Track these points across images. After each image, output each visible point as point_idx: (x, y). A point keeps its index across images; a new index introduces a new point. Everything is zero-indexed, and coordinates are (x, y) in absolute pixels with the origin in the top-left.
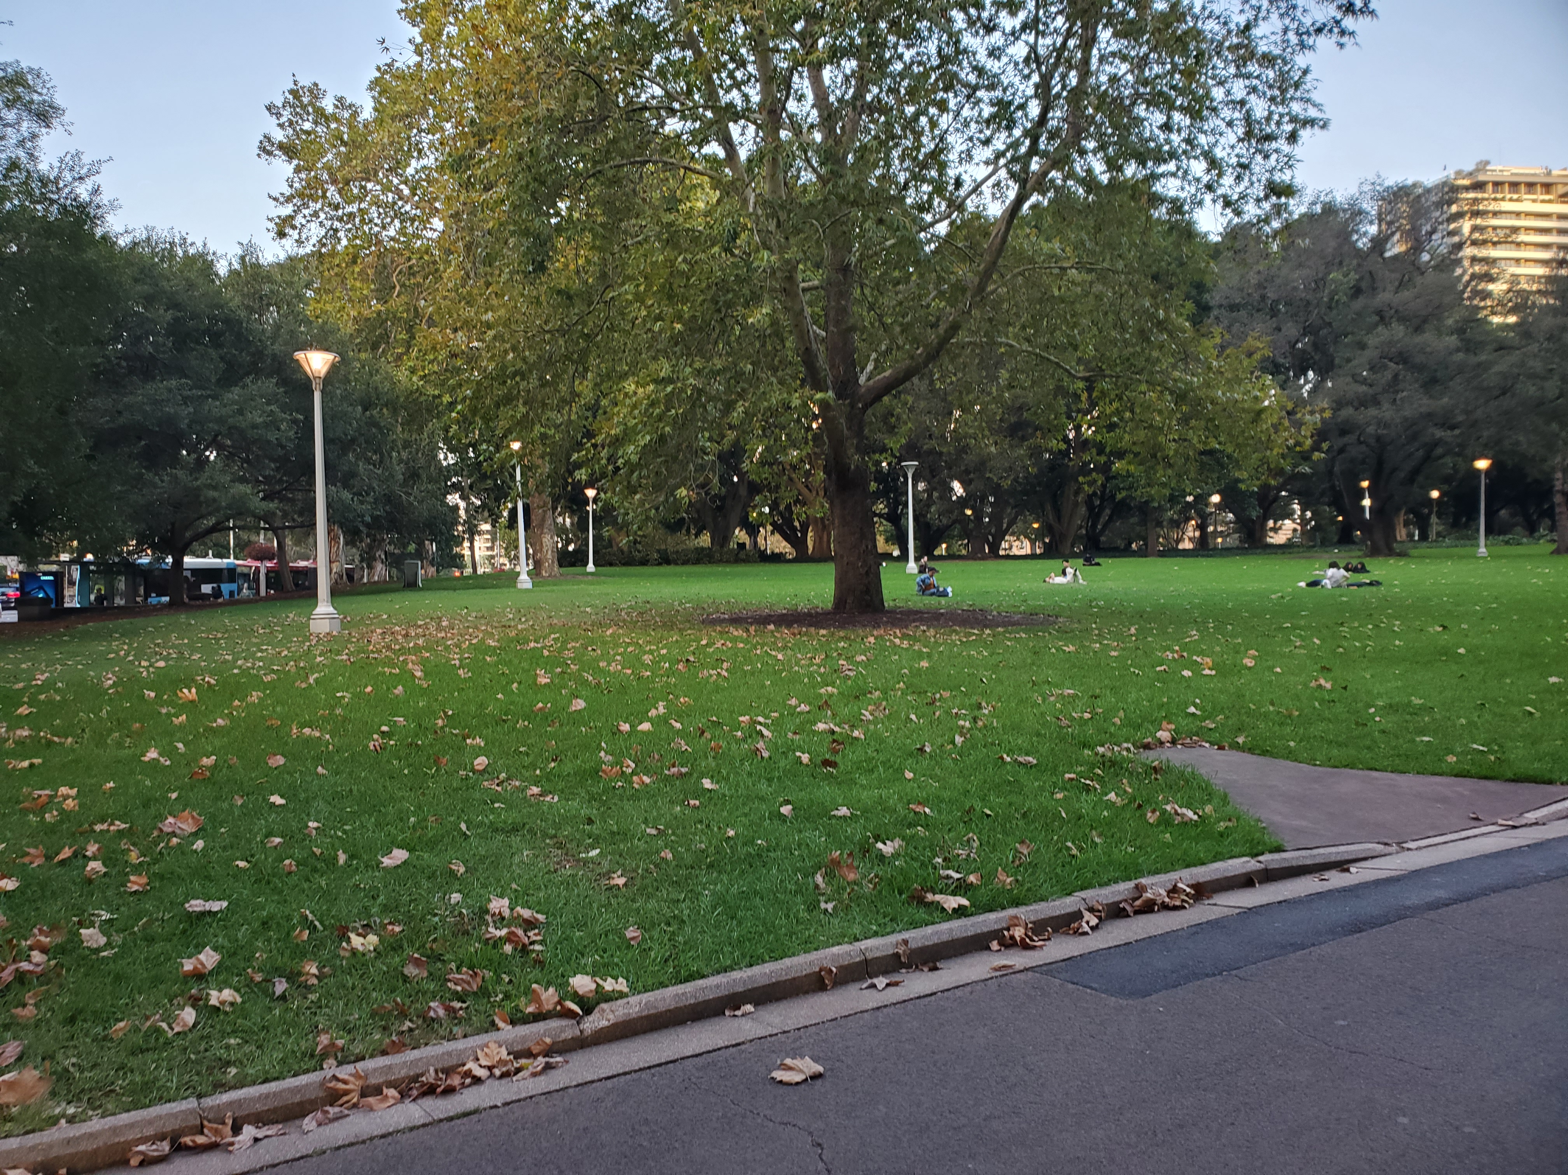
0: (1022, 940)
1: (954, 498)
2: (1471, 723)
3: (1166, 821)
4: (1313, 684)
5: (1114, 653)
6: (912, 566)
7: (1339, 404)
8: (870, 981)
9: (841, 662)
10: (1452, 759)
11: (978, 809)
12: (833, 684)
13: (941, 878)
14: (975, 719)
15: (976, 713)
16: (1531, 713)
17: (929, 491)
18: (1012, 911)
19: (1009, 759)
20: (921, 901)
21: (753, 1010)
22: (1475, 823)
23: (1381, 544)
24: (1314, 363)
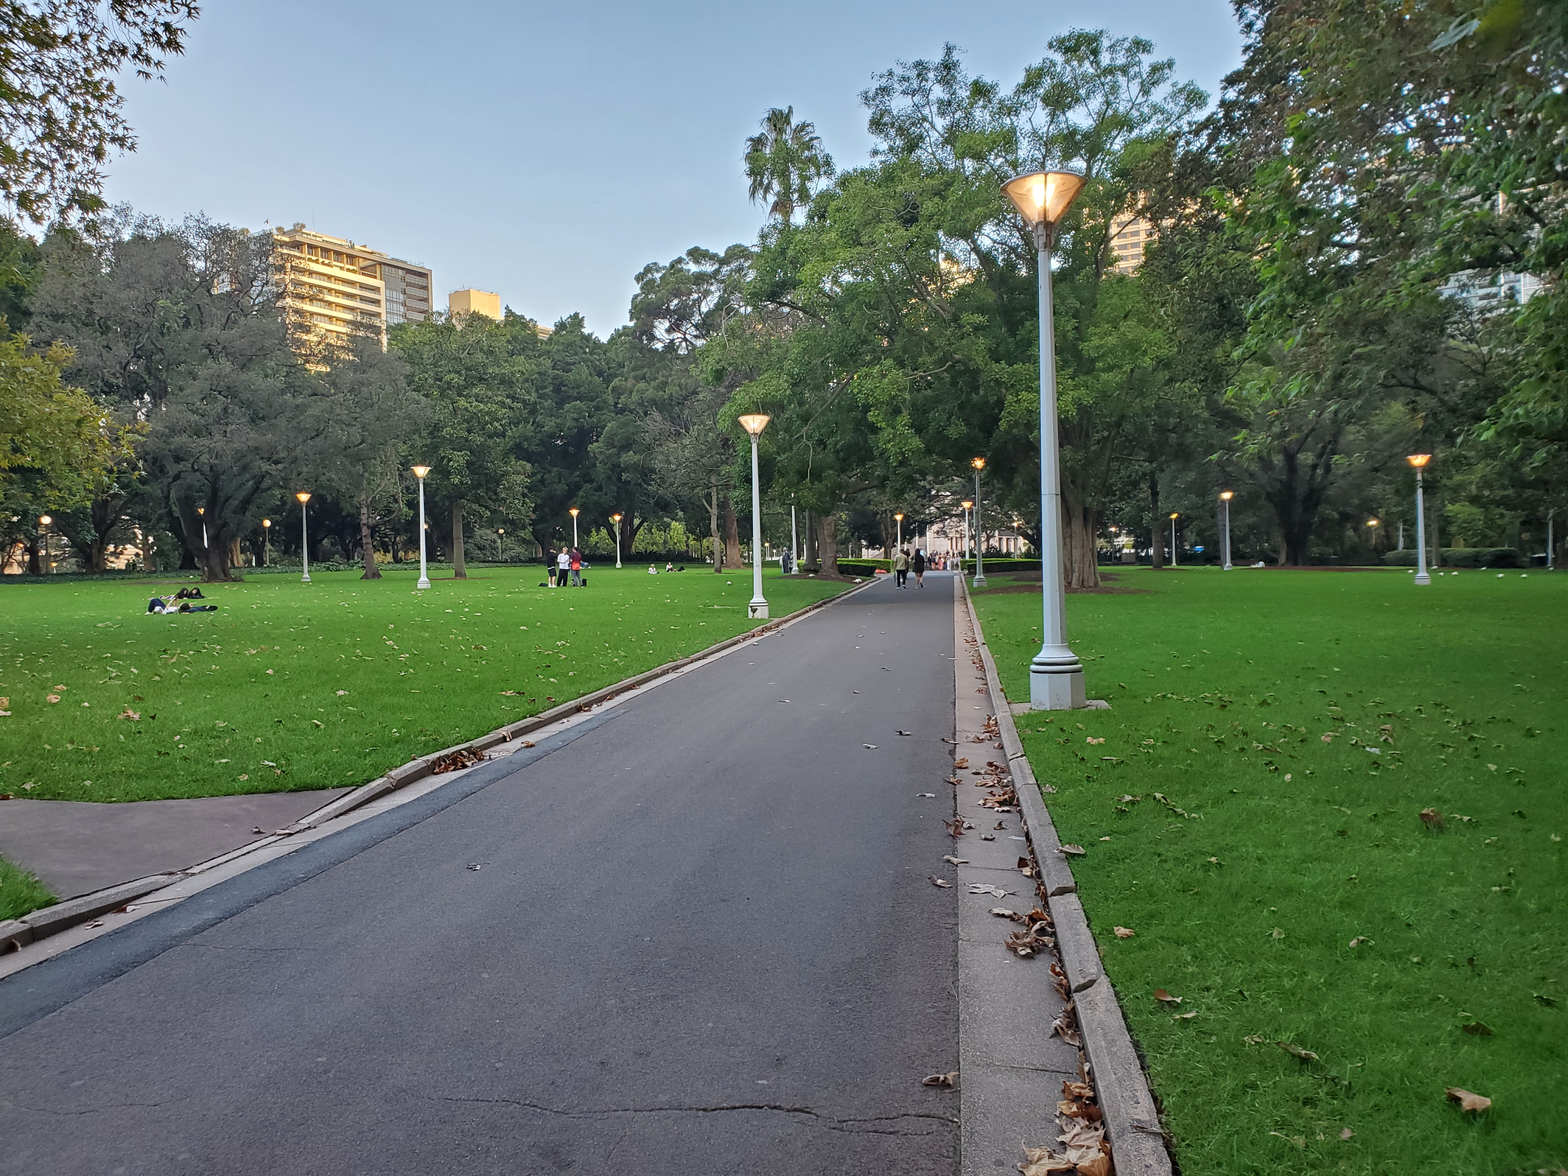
2: (267, 741)
4: (121, 717)
7: (173, 430)
10: (244, 778)
16: (317, 726)
22: (257, 837)
23: (218, 570)
24: (148, 387)
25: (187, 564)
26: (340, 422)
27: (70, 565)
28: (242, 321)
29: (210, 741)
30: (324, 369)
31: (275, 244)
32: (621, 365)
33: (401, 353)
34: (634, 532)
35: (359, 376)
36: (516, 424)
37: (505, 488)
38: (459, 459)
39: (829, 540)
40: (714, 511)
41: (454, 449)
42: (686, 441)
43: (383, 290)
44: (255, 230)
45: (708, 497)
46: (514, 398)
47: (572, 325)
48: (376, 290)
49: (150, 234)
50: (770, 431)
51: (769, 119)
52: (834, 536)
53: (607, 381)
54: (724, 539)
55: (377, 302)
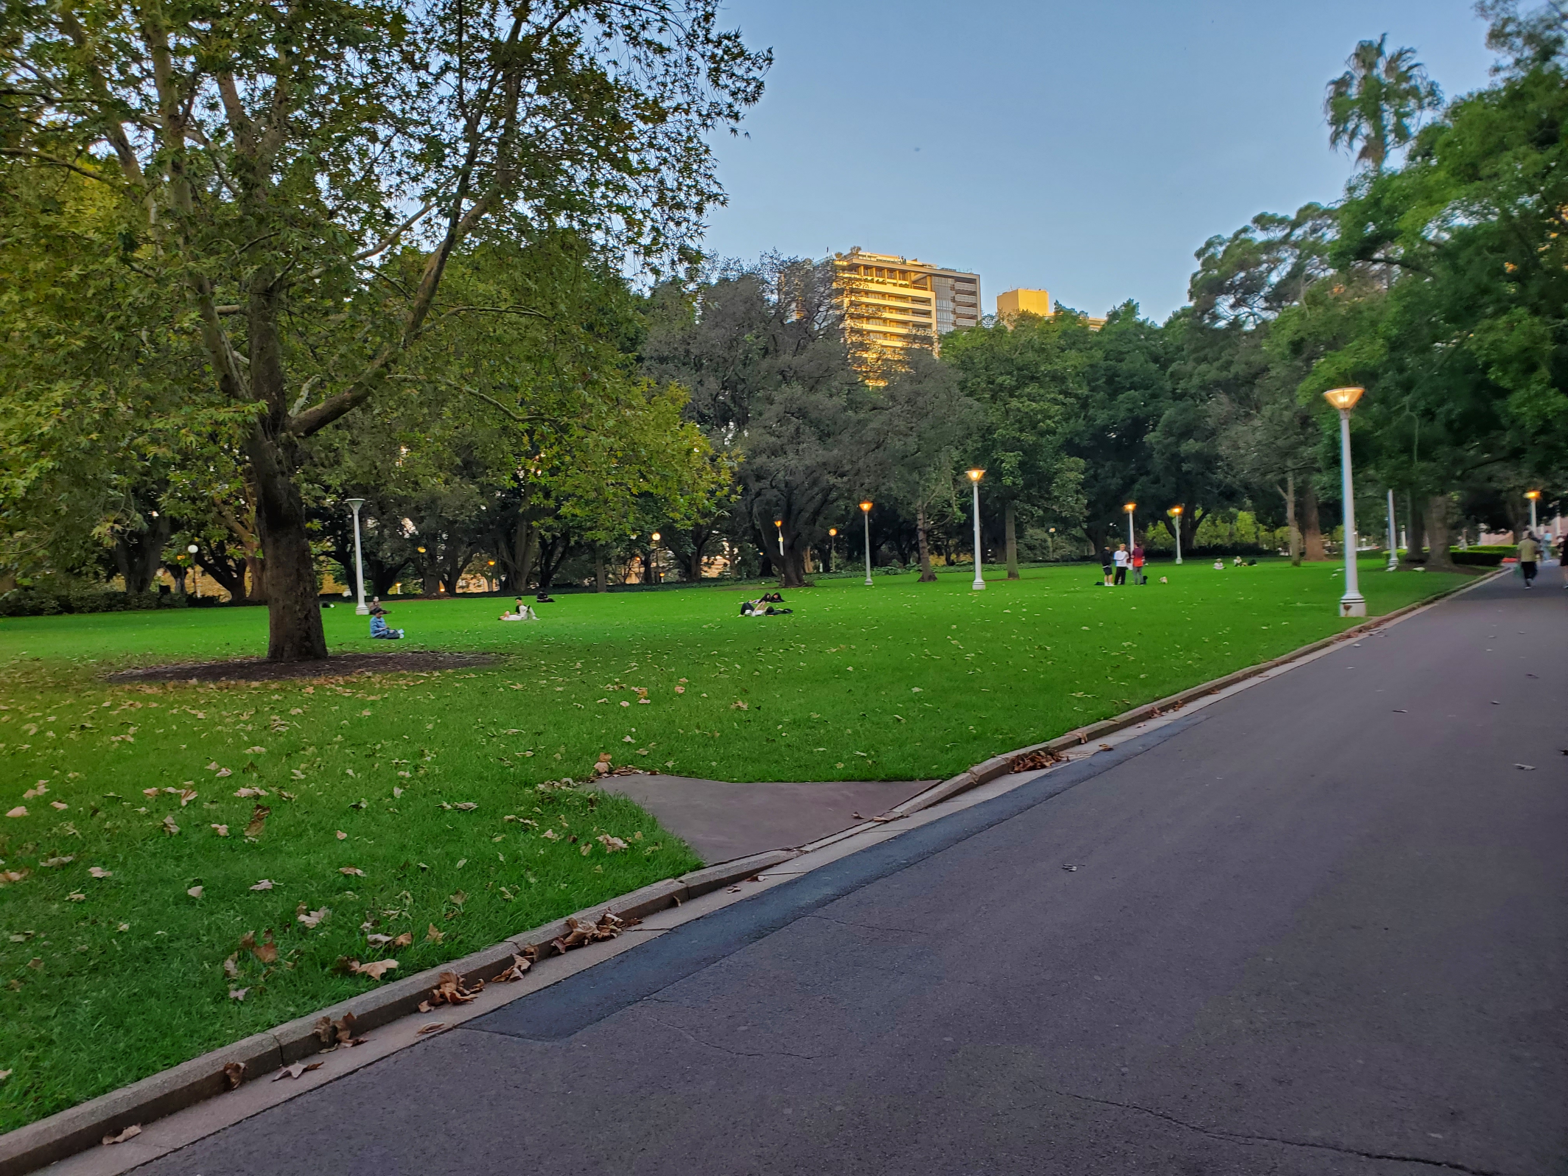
0: (452, 995)
1: (407, 536)
2: (856, 732)
3: (598, 852)
4: (733, 707)
5: (559, 689)
6: (362, 607)
7: (755, 453)
8: (284, 1070)
9: (273, 717)
10: (840, 766)
11: (414, 863)
12: (261, 743)
13: (368, 943)
14: (416, 768)
15: (418, 762)
16: (899, 720)
17: (380, 528)
18: (442, 968)
19: (449, 807)
20: (345, 971)
21: (139, 1131)
22: (857, 822)
23: (793, 576)
24: (733, 415)
25: (766, 572)
26: (898, 433)
27: (673, 575)
28: (811, 346)
29: (808, 731)
30: (882, 384)
31: (835, 269)
32: (1180, 349)
33: (953, 361)
34: (1196, 524)
35: (916, 387)
36: (1067, 420)
37: (1057, 486)
38: (1010, 460)
39: (1439, 525)
40: (1290, 499)
41: (1006, 451)
42: (1257, 423)
43: (933, 301)
44: (818, 259)
45: (1283, 483)
46: (1067, 394)
47: (1126, 313)
48: (927, 301)
49: (732, 275)
50: (1362, 405)
51: (1357, 55)
52: (1444, 519)
53: (1164, 367)
54: (1303, 529)
55: (927, 313)
